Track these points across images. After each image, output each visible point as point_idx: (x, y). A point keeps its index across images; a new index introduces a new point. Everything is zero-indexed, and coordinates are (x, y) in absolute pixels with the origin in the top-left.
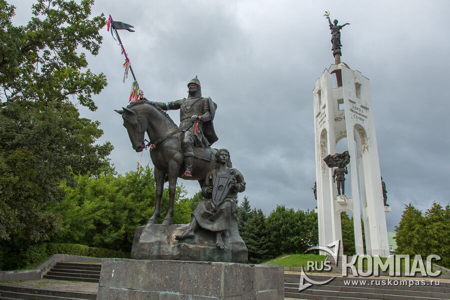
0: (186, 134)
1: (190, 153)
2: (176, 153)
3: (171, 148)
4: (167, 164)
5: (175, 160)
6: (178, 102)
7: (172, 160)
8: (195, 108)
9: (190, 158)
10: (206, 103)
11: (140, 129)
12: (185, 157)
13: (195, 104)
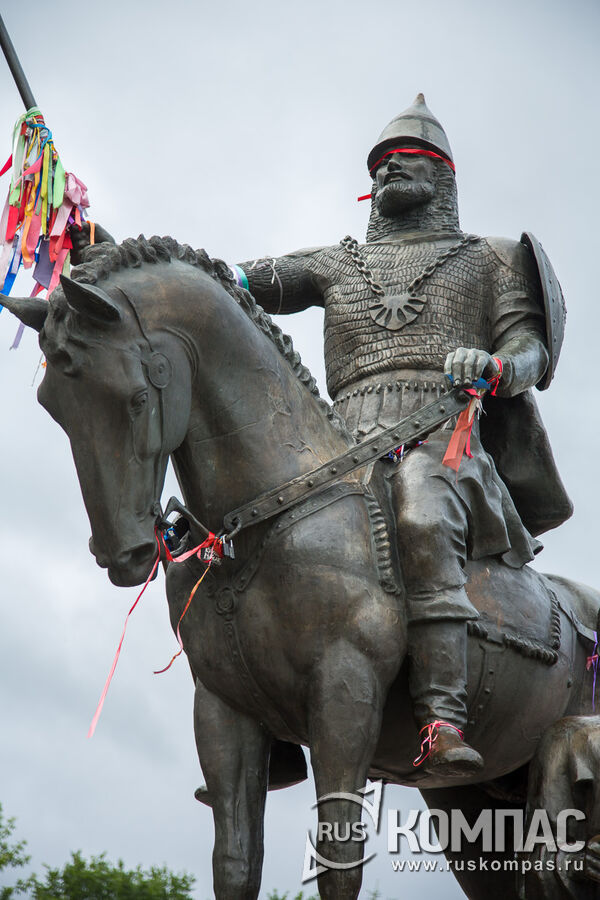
0: (413, 469)
1: (448, 598)
2: (367, 594)
3: (336, 563)
4: (307, 670)
5: (363, 644)
6: (306, 263)
7: (342, 643)
8: (440, 305)
9: (453, 637)
10: (505, 275)
11: (154, 427)
12: (417, 626)
13: (441, 279)
